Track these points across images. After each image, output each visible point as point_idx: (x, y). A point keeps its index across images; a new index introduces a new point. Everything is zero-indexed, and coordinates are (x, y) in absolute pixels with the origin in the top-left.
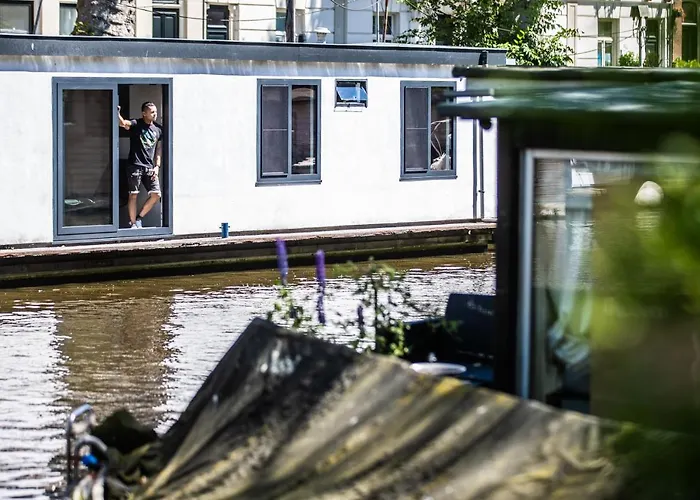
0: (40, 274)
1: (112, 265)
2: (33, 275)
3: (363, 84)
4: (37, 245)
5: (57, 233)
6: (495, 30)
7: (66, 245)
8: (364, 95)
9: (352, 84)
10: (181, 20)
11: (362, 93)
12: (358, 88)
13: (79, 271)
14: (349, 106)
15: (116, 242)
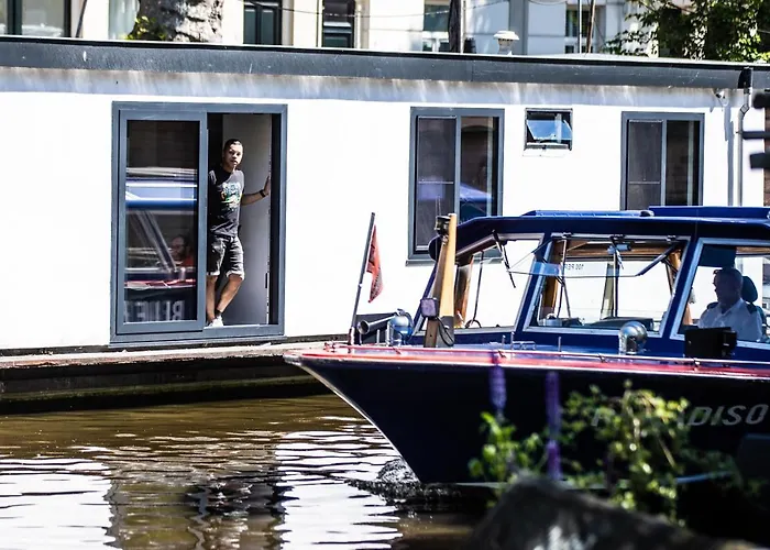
0: (91, 391)
1: (194, 380)
2: (80, 393)
3: (566, 116)
4: (86, 349)
5: (116, 331)
6: (753, 32)
7: (129, 350)
8: (565, 132)
9: (548, 116)
10: (286, 14)
11: (564, 128)
12: (558, 122)
13: (147, 388)
14: (544, 148)
15: (201, 346)
